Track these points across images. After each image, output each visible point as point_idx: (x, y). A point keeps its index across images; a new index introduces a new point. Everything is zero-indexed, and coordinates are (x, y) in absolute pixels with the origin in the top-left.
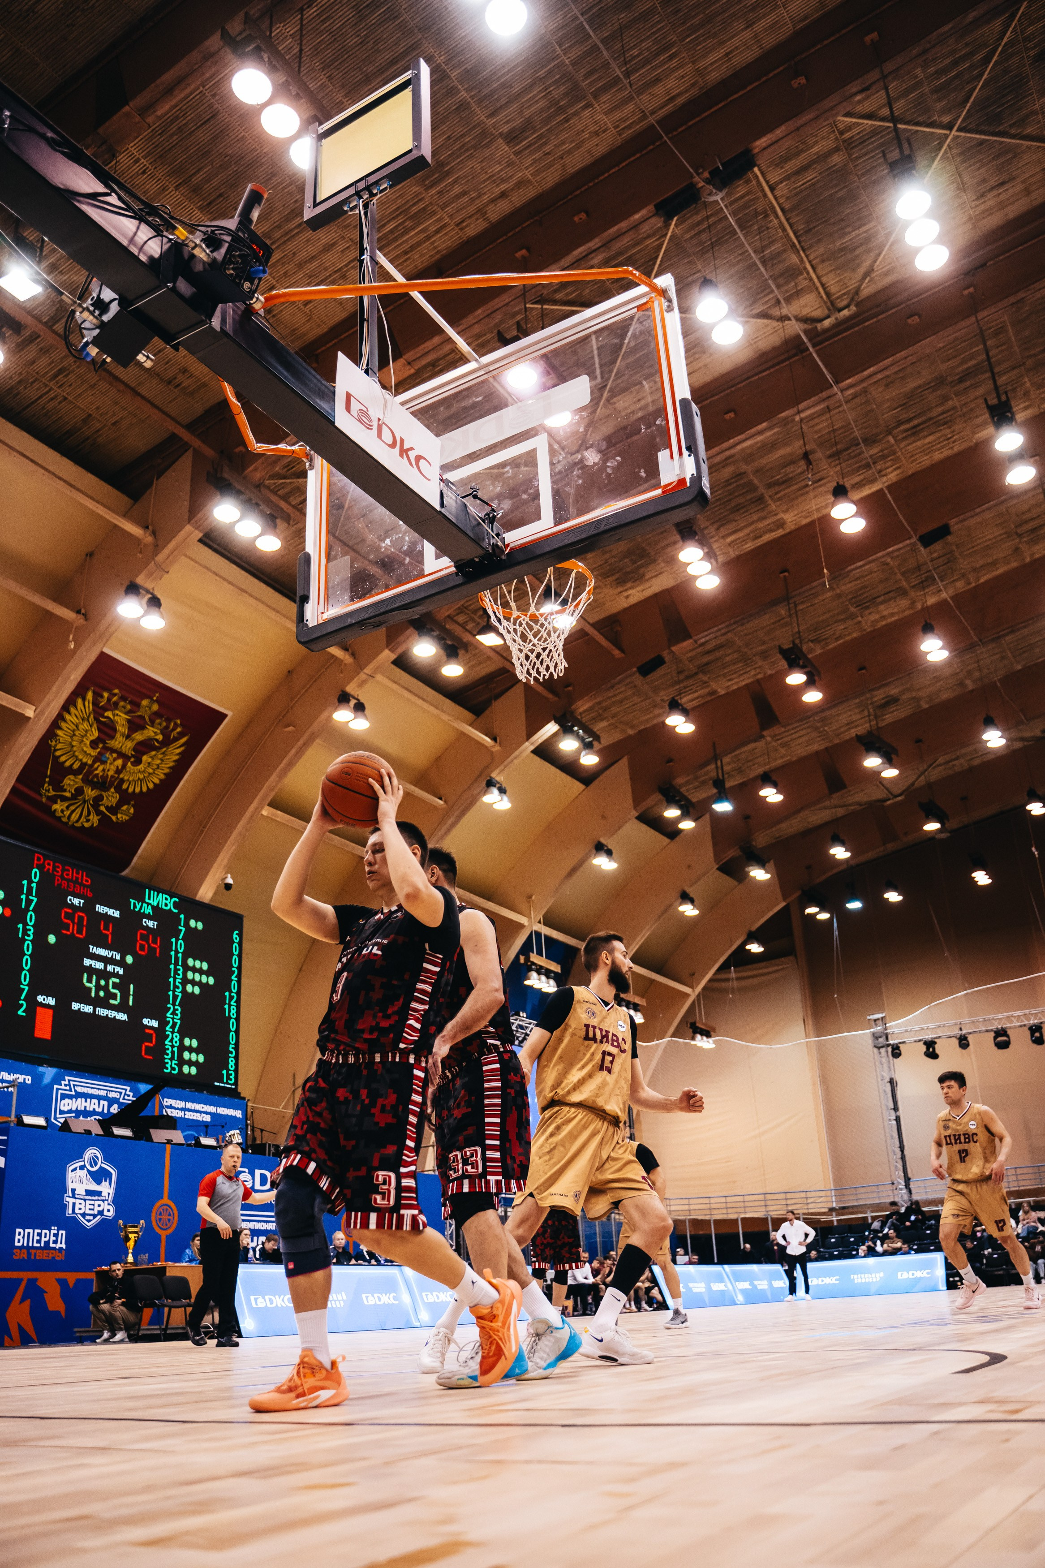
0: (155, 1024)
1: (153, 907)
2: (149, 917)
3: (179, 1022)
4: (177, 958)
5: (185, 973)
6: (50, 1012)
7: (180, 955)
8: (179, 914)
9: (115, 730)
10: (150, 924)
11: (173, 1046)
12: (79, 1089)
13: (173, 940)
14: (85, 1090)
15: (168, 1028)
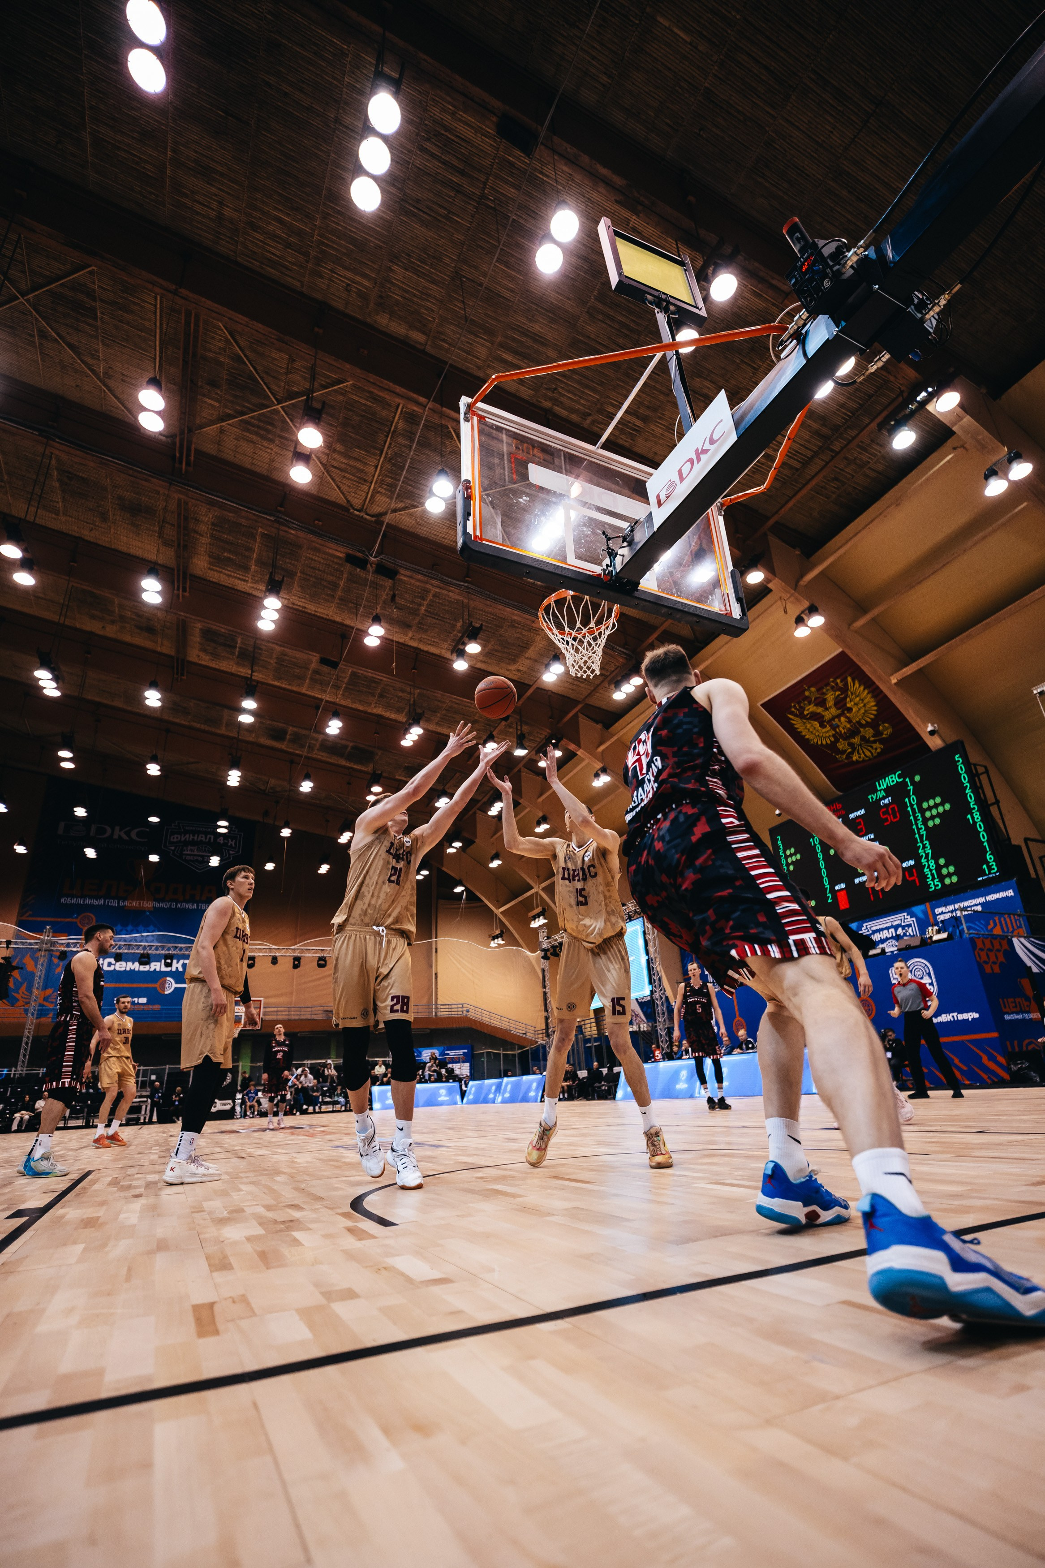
0: (912, 863)
1: (885, 790)
2: (884, 798)
3: (930, 851)
4: (913, 810)
5: (923, 816)
6: (844, 892)
7: (915, 806)
8: (904, 780)
9: (819, 714)
10: (886, 801)
11: (931, 871)
12: (874, 929)
13: (907, 800)
14: (877, 928)
15: (923, 860)
